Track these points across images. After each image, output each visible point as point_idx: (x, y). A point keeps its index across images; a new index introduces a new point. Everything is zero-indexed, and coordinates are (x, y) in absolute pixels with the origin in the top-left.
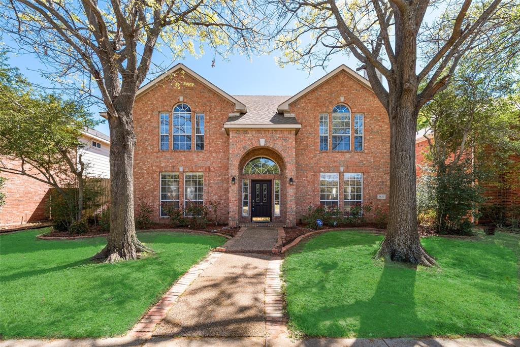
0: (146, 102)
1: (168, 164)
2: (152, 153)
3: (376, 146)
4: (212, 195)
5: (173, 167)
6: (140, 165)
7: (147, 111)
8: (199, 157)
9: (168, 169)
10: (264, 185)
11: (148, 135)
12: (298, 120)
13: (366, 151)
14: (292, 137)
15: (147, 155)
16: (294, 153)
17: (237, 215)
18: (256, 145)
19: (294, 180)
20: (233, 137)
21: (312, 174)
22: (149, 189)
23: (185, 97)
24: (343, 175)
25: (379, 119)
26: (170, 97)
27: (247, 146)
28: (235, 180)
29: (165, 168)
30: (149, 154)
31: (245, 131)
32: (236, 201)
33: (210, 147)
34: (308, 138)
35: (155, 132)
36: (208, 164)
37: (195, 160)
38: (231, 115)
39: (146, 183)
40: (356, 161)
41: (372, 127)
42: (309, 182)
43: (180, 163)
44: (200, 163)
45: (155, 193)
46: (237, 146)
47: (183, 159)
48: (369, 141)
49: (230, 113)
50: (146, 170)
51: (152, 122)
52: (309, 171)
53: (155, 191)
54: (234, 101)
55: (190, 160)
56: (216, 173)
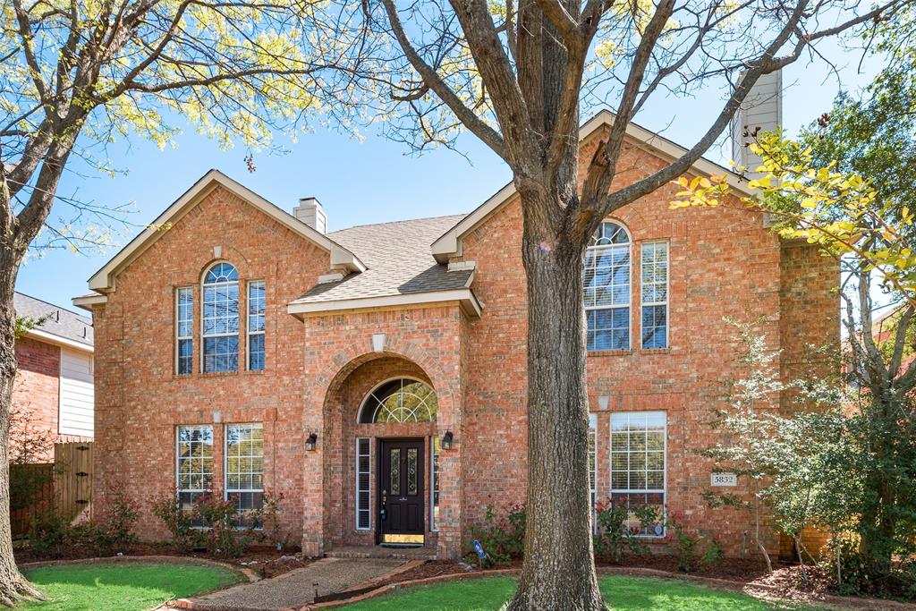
0: (148, 268)
1: (191, 406)
2: (160, 382)
3: (706, 332)
4: (282, 476)
5: (201, 412)
6: (137, 411)
7: (150, 288)
8: (254, 387)
9: (191, 418)
10: (410, 450)
11: (153, 343)
12: (485, 275)
13: (675, 348)
14: (452, 325)
15: (151, 388)
16: (457, 367)
17: (320, 527)
18: (363, 351)
19: (458, 435)
20: (311, 334)
21: (521, 418)
22: (154, 466)
23: (226, 247)
24: (608, 421)
25: (717, 250)
26: (195, 251)
27: (343, 356)
28: (318, 441)
29: (184, 416)
30: (154, 384)
31: (340, 316)
32: (319, 491)
33: (278, 362)
34: (510, 322)
35: (165, 334)
36: (273, 404)
37: (246, 395)
38: (323, 279)
39: (150, 451)
40: (645, 378)
41: (694, 277)
42: (513, 441)
43: (214, 404)
44: (257, 402)
45: (166, 474)
46: (321, 357)
47: (222, 392)
48: (683, 318)
49: (322, 274)
50: (148, 421)
51: (159, 312)
52: (514, 410)
53: (166, 470)
54: (326, 245)
55: (235, 396)
56: (289, 425)
